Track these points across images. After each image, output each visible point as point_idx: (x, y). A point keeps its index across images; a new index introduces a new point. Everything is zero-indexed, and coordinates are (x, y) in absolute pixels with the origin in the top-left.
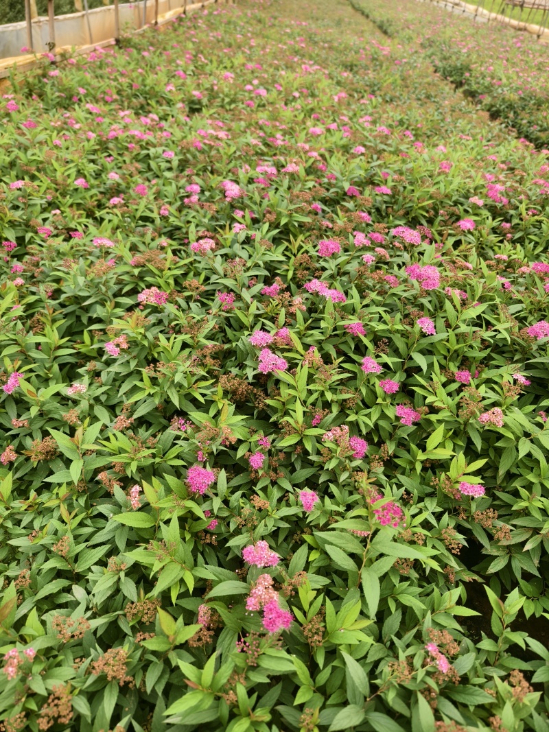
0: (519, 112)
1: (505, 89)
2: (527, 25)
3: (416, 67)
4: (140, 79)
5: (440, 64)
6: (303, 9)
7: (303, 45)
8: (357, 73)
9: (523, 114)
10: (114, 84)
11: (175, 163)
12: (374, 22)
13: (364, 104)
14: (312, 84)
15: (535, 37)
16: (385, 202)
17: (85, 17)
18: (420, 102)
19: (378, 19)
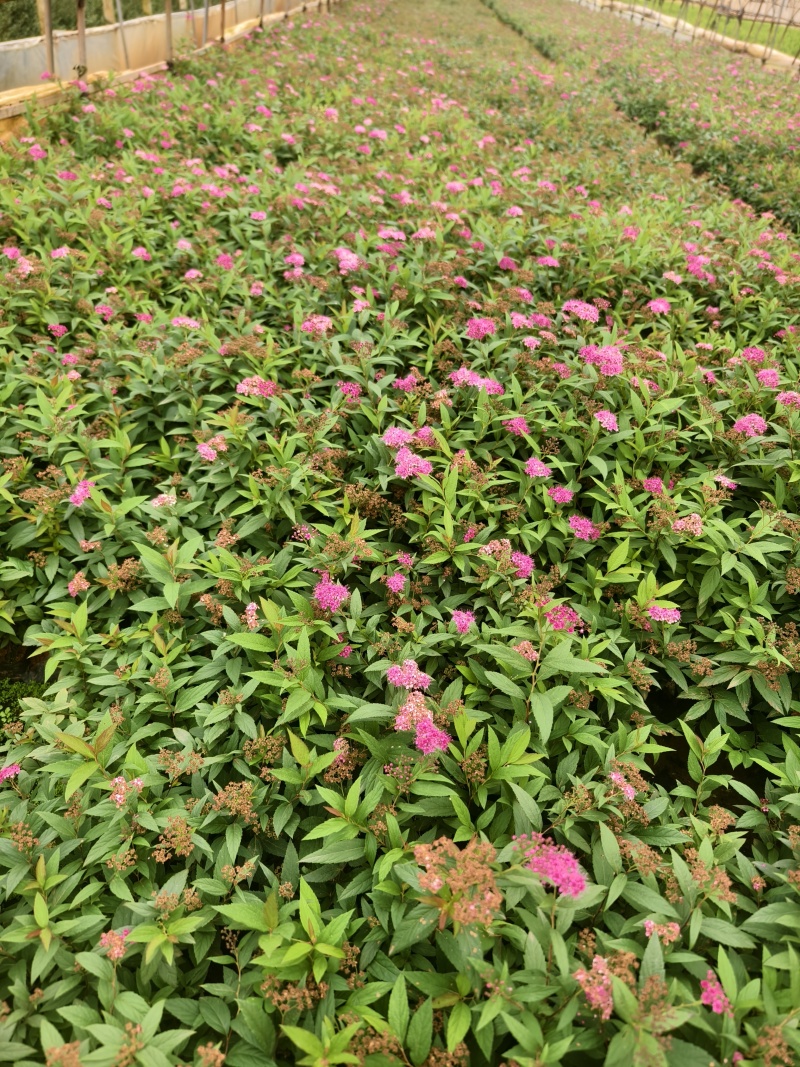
0: (734, 165)
1: (715, 134)
2: (748, 45)
3: (590, 103)
4: (208, 117)
5: (624, 100)
6: (428, 21)
7: (431, 72)
8: (507, 111)
9: (740, 169)
10: (171, 124)
11: (267, 228)
12: (530, 40)
13: (519, 152)
14: (446, 126)
15: (759, 61)
16: (551, 279)
17: (119, 32)
18: (596, 152)
19: (536, 36)
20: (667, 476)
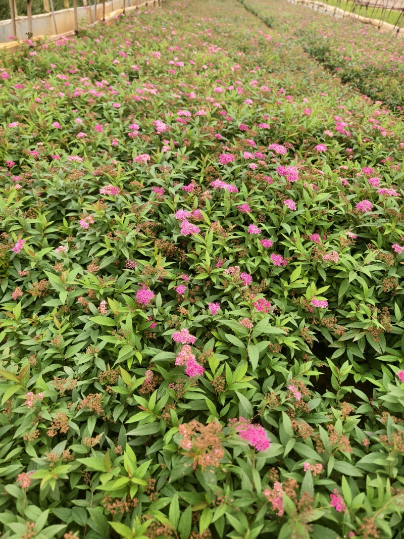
0: (363, 79)
1: (353, 63)
2: (371, 20)
3: (290, 49)
4: (94, 57)
5: (308, 48)
6: (210, 10)
7: (210, 34)
8: (248, 53)
9: (366, 81)
10: (76, 61)
11: (121, 111)
12: (261, 19)
13: (253, 73)
14: (216, 60)
15: (377, 28)
16: (266, 135)
17: (52, 17)
18: (293, 73)
19: (264, 17)
20: (322, 233)
